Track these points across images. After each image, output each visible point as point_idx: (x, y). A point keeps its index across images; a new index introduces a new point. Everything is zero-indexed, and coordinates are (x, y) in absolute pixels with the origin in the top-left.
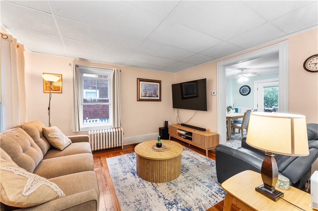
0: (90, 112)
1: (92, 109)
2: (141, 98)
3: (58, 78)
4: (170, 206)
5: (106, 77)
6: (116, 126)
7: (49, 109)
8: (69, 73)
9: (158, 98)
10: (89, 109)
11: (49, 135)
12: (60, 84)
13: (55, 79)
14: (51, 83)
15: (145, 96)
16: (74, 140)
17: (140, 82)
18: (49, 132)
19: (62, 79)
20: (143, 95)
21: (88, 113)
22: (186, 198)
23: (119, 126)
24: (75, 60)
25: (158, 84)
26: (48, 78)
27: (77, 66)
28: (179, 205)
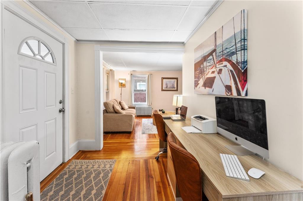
0: (141, 98)
1: (142, 96)
2: (164, 89)
3: (125, 81)
5: (145, 78)
6: (149, 104)
7: (121, 94)
8: (128, 78)
9: (176, 89)
10: (141, 96)
11: (122, 104)
12: (125, 83)
13: (123, 82)
14: (122, 83)
15: (167, 88)
16: (130, 108)
17: (164, 80)
18: (121, 103)
19: (126, 81)
20: (165, 87)
21: (140, 99)
23: (151, 104)
24: (131, 71)
25: (176, 80)
26: (121, 81)
27: (132, 74)
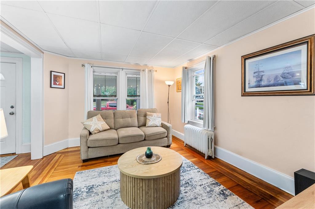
2: (248, 90)
4: (90, 188)
7: (168, 102)
15: (259, 86)
17: (246, 61)
20: (253, 83)
22: (87, 201)
27: (185, 68)
28: (85, 194)
